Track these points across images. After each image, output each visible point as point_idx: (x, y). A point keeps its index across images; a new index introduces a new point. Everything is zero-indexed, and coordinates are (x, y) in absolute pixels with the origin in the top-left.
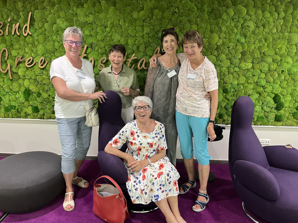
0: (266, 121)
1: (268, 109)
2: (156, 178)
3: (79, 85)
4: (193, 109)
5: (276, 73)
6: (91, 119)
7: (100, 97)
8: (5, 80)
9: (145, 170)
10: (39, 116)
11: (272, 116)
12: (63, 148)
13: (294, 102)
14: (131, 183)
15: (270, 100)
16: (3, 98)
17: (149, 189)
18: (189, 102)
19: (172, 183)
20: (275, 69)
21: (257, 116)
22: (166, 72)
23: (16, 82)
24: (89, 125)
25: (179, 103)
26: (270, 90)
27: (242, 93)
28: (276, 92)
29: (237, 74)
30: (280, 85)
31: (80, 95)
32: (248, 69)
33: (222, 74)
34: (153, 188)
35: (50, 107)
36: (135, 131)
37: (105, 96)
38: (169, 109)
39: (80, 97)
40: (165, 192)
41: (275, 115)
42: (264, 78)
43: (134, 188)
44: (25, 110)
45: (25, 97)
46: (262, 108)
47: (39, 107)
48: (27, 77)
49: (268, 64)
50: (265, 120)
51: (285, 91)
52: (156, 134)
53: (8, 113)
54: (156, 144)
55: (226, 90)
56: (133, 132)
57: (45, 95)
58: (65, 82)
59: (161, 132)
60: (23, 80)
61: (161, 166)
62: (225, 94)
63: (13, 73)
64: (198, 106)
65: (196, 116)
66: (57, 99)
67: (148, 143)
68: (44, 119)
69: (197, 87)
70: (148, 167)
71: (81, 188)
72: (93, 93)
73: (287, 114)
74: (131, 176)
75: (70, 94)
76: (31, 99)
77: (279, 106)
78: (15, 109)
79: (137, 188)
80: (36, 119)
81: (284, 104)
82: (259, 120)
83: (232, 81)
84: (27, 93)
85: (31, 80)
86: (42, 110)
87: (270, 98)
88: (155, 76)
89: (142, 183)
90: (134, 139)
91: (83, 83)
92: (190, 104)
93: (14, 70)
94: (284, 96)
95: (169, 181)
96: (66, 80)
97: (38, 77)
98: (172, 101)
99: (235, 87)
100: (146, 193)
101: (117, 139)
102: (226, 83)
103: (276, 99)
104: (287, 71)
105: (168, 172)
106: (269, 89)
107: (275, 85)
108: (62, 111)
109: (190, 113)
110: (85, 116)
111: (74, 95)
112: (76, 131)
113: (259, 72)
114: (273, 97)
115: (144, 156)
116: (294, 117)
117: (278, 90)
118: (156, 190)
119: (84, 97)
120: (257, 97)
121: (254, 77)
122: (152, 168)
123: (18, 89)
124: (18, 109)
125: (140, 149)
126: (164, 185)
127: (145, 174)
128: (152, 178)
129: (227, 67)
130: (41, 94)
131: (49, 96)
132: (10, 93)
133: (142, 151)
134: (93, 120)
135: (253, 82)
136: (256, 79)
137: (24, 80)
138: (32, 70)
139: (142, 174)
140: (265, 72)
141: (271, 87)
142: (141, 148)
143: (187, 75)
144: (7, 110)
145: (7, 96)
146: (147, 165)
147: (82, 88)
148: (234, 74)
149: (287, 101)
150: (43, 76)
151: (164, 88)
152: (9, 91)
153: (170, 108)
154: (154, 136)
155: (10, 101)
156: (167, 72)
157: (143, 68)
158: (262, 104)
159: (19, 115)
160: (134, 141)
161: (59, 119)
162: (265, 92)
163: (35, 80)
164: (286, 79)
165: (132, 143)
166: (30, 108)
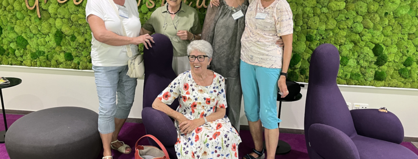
0: (363, 80)
1: (365, 63)
2: (211, 139)
3: (121, 26)
4: (261, 57)
5: (377, 15)
6: (134, 69)
7: (146, 42)
8: (33, 18)
9: (198, 130)
10: (72, 65)
11: (371, 73)
12: (100, 102)
13: (401, 55)
14: (180, 145)
15: (368, 52)
16: (29, 41)
17: (202, 151)
18: (256, 49)
19: (230, 147)
20: (375, 10)
21: (351, 72)
22: (230, 12)
23: (46, 22)
24: (132, 76)
25: (244, 49)
26: (368, 39)
27: (331, 41)
28: (378, 42)
29: (325, 16)
30: (382, 31)
31: (121, 39)
32: (339, 11)
33: (305, 16)
34: (207, 150)
35: (86, 54)
36: (190, 84)
37: (152, 40)
38: (233, 59)
39: (122, 40)
40: (221, 156)
41: (374, 72)
42: (362, 23)
43: (184, 152)
44: (56, 57)
45: (56, 41)
46: (358, 63)
47: (74, 54)
48: (59, 16)
49: (366, 4)
50: (361, 78)
51: (389, 39)
52: (214, 88)
53: (35, 60)
54: (214, 100)
55: (310, 38)
56: (188, 84)
57: (80, 39)
58: (104, 22)
59: (220, 85)
60: (53, 20)
61: (219, 126)
62: (308, 43)
63: (42, 10)
64: (267, 53)
65: (264, 65)
66: (94, 42)
67: (205, 99)
68: (79, 69)
69: (267, 29)
70: (203, 128)
71: (122, 153)
72: (138, 36)
73: (392, 72)
74: (182, 137)
75: (109, 36)
76: (64, 43)
77: (381, 60)
78: (44, 56)
79: (188, 152)
80: (70, 68)
81: (387, 57)
82: (354, 77)
83: (318, 26)
84: (58, 35)
85: (63, 19)
86: (77, 57)
87: (368, 49)
88: (218, 17)
89: (194, 145)
90: (188, 93)
91: (126, 23)
92: (257, 51)
93: (44, 7)
94: (387, 46)
95: (227, 144)
96: (105, 19)
97: (73, 16)
98: (237, 48)
99: (322, 33)
100: (198, 157)
101: (167, 92)
102: (310, 28)
103: (377, 50)
104: (392, 14)
105: (227, 133)
106: (367, 37)
107: (375, 32)
108: (99, 57)
109: (256, 62)
110: (127, 65)
111: (113, 37)
112: (116, 82)
113: (354, 13)
114: (372, 48)
115: (199, 114)
116: (401, 75)
117: (380, 39)
118: (210, 153)
119: (127, 41)
120: (351, 48)
121: (348, 21)
122: (208, 128)
123: (48, 31)
124: (47, 55)
125: (194, 106)
126: (220, 148)
127: (199, 134)
128: (207, 139)
129: (312, 7)
130: (76, 38)
131: (86, 40)
132: (38, 36)
133: (197, 107)
134: (137, 69)
135: (346, 27)
136: (350, 23)
137: (55, 20)
138: (65, 7)
139: (195, 134)
140: (363, 15)
141: (370, 35)
142: (196, 103)
143: (256, 14)
144: (35, 56)
145: (34, 39)
146: (203, 124)
147: (124, 29)
148: (321, 16)
149: (392, 54)
150: (79, 15)
151: (227, 32)
152: (37, 32)
153: (235, 58)
154: (213, 90)
155: (38, 45)
156: (232, 12)
157: (203, 7)
158: (358, 57)
159: (49, 63)
160: (187, 96)
161: (96, 67)
162: (362, 40)
163: (69, 19)
164: (391, 24)
165: (185, 98)
166: (62, 55)
